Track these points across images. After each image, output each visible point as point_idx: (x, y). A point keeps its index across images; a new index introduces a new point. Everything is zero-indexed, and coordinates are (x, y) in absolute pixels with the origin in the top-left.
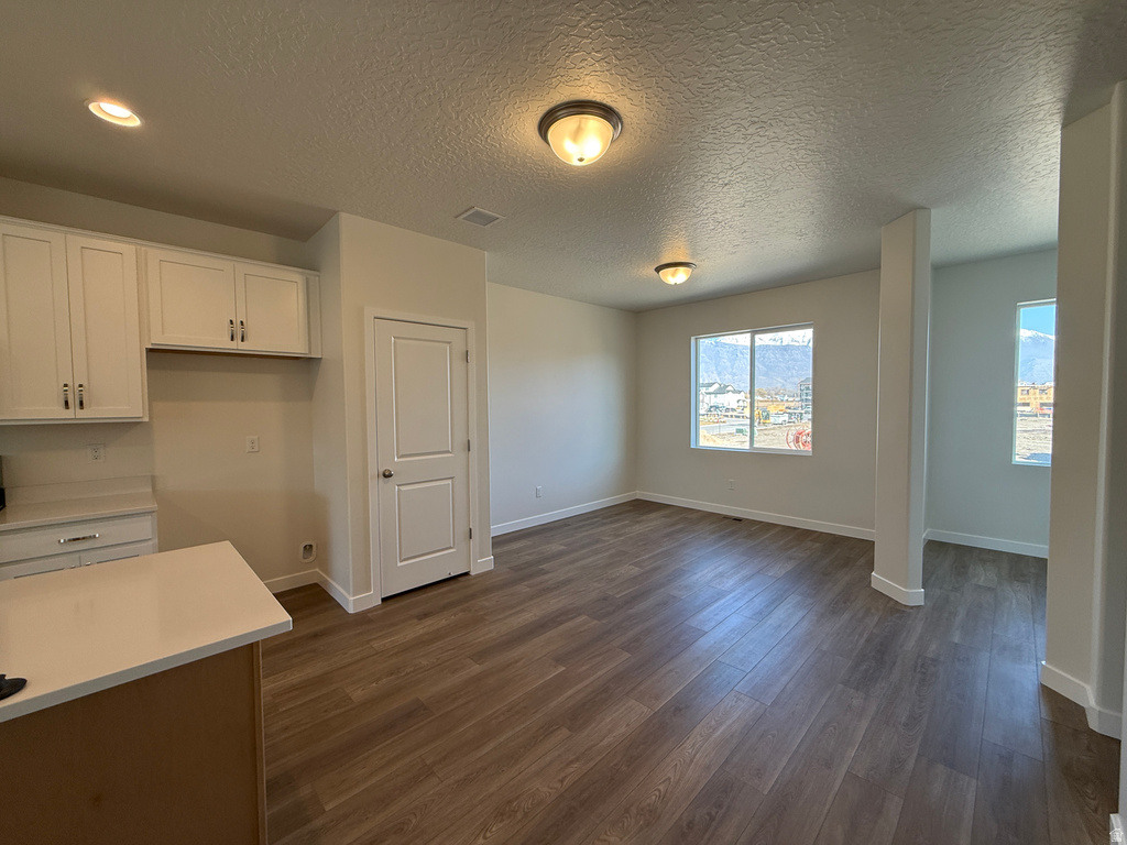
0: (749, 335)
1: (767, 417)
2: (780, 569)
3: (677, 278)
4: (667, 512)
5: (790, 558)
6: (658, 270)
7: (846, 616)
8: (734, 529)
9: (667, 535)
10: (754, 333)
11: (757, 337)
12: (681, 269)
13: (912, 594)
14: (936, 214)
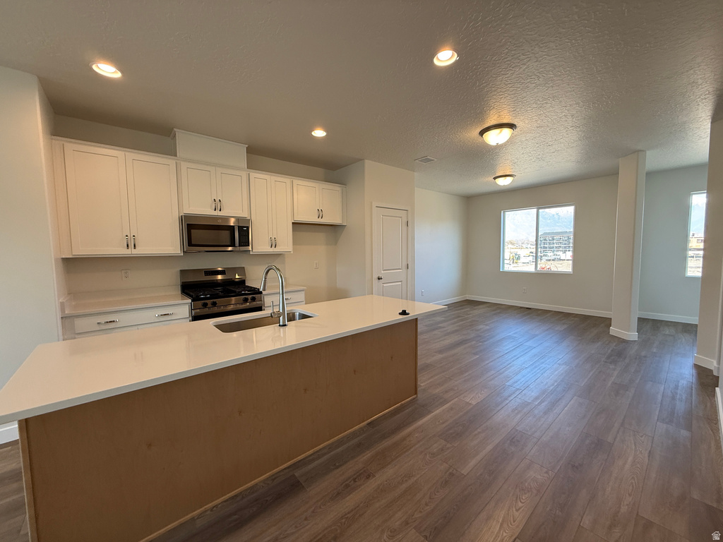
0: (536, 210)
1: (518, 258)
2: (560, 328)
3: (503, 182)
4: (488, 305)
5: (564, 324)
6: (495, 178)
7: (599, 343)
8: (527, 313)
9: (494, 314)
10: (538, 209)
11: (540, 210)
12: (508, 178)
13: (633, 335)
14: (649, 153)
